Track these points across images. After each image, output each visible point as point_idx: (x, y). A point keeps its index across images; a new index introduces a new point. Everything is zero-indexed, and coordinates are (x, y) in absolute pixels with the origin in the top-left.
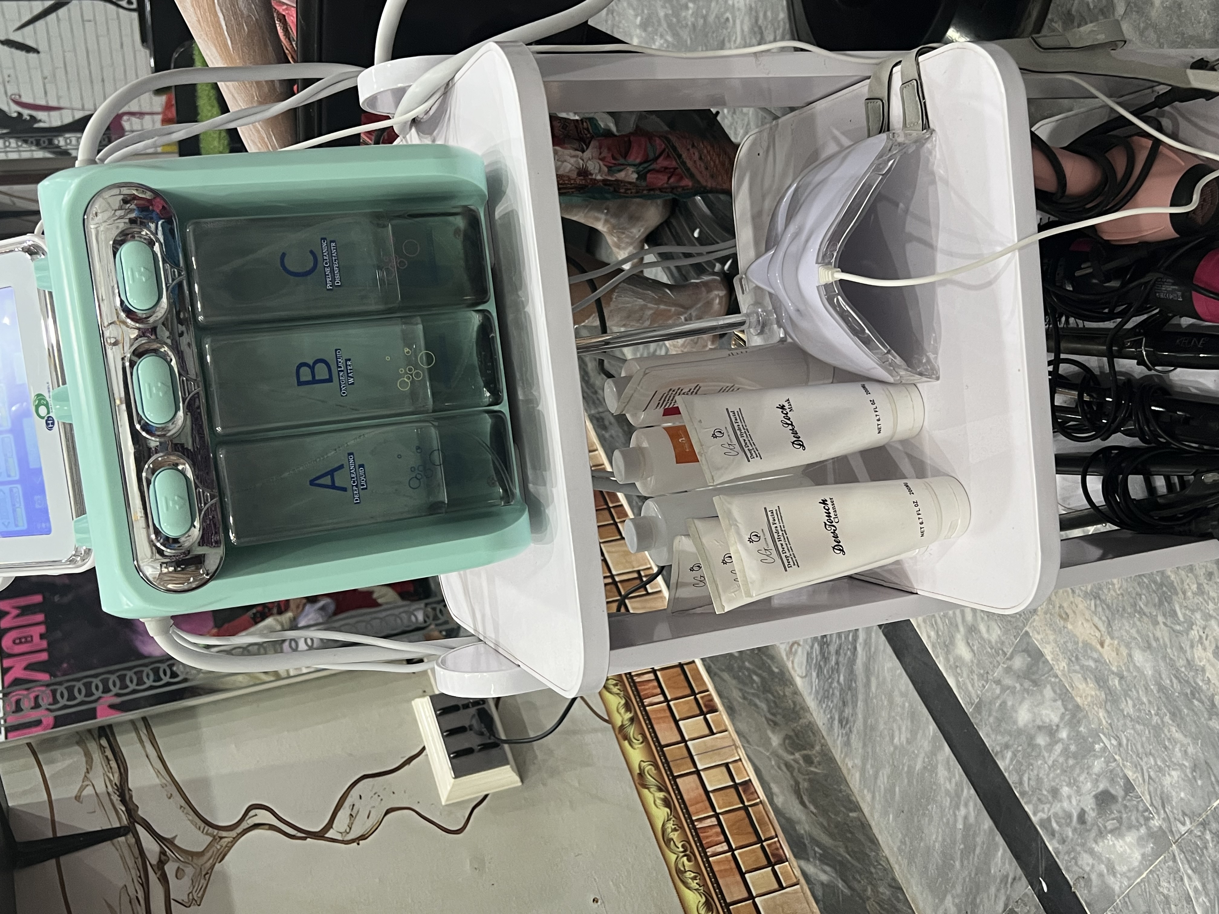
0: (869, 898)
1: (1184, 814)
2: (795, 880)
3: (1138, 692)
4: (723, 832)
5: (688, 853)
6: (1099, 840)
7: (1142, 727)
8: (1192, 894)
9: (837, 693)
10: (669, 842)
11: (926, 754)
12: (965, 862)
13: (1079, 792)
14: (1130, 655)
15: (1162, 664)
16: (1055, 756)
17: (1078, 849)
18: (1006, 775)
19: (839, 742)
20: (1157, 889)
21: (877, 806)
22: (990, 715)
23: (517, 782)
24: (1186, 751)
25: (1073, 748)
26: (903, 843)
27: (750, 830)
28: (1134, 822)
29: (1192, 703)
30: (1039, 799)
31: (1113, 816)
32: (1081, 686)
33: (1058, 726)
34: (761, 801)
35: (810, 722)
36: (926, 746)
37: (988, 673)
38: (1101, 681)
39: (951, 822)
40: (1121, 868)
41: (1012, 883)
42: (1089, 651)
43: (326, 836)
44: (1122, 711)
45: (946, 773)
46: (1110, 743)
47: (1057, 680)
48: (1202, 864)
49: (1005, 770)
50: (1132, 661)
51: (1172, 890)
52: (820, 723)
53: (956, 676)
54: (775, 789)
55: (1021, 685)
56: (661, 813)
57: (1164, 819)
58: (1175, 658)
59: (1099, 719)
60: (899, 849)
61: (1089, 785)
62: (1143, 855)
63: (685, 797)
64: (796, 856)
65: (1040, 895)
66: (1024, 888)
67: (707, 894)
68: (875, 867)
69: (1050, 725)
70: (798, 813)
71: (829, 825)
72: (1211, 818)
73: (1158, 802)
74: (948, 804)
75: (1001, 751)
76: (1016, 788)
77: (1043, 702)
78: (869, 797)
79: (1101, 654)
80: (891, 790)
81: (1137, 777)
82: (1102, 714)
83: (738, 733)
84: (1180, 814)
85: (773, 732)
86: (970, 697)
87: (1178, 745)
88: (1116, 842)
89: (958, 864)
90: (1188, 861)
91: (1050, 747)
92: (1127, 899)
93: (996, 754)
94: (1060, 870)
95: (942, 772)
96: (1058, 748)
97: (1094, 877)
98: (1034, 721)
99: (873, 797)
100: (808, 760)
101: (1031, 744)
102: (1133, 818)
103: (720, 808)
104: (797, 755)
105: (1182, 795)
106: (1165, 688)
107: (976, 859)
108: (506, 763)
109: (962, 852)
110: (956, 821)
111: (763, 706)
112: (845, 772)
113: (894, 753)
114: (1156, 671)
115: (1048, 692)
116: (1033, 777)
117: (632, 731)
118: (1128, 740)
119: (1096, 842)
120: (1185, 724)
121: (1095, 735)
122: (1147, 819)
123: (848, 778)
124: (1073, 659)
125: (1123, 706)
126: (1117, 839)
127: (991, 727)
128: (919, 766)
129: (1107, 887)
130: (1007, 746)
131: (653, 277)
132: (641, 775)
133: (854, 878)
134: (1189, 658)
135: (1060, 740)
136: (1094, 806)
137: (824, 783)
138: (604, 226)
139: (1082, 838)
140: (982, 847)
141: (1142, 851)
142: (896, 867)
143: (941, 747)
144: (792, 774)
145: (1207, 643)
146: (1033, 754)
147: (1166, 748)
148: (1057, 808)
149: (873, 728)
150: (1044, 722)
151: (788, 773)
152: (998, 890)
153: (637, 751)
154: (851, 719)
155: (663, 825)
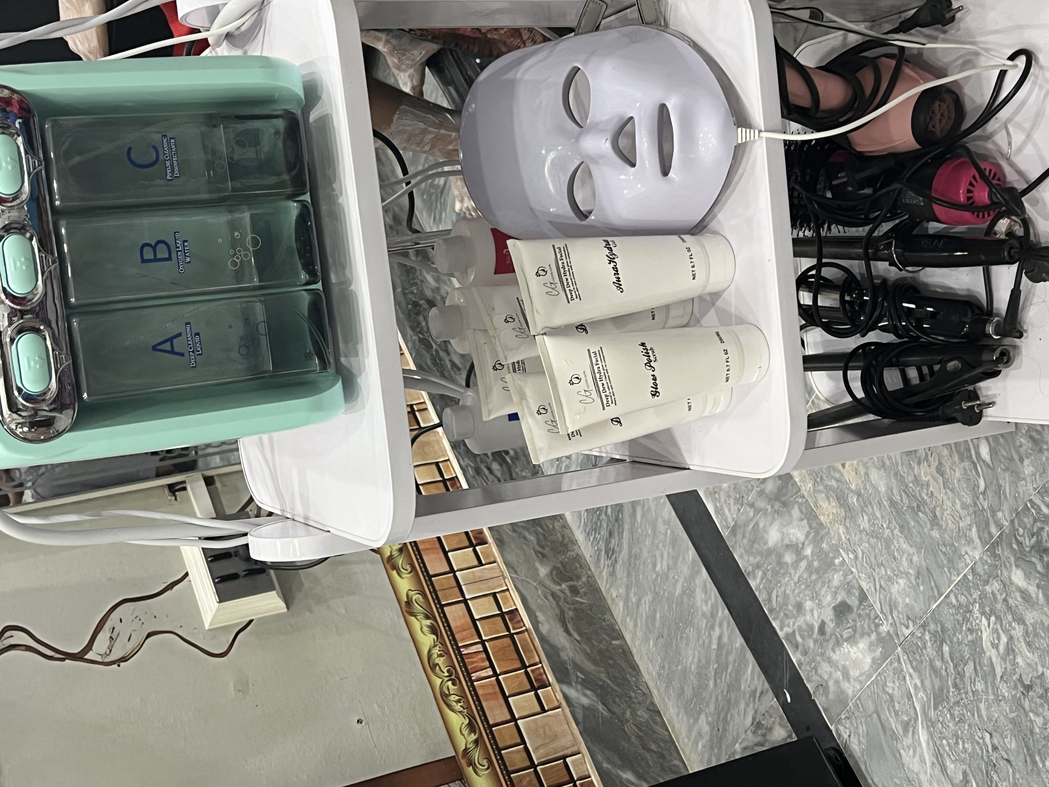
0: (627, 721)
1: (908, 618)
2: (556, 704)
3: (873, 508)
4: (489, 659)
5: (453, 677)
6: (836, 649)
7: (875, 540)
8: (912, 691)
9: (605, 525)
10: (433, 666)
11: (686, 578)
12: (718, 681)
13: (820, 606)
14: (867, 474)
15: (894, 481)
16: (800, 572)
17: (818, 658)
18: (757, 593)
19: (604, 573)
20: (884, 689)
21: (638, 634)
22: (744, 537)
23: (282, 608)
24: (911, 560)
25: (816, 564)
26: (663, 667)
27: (515, 656)
28: (867, 630)
29: (918, 515)
30: (786, 615)
31: (849, 625)
32: (824, 504)
33: (803, 544)
34: (526, 630)
35: (578, 554)
36: (686, 570)
37: (743, 497)
38: (842, 500)
39: (707, 641)
40: (854, 673)
41: (760, 697)
42: (832, 472)
43: (86, 657)
44: (859, 526)
45: (703, 596)
46: (847, 557)
47: (804, 500)
48: (922, 661)
49: (756, 590)
50: (869, 480)
51: (896, 688)
52: (588, 557)
53: (714, 501)
54: (541, 617)
55: (772, 507)
56: (427, 640)
57: (891, 624)
58: (906, 475)
59: (839, 534)
60: (659, 675)
61: (829, 598)
62: (874, 660)
63: (452, 625)
64: (559, 681)
65: (784, 705)
66: (771, 701)
67: (471, 717)
68: (634, 692)
69: (797, 544)
70: (562, 639)
71: (592, 652)
72: (930, 620)
73: (886, 609)
74: (704, 626)
75: (753, 571)
76: (765, 605)
77: (791, 522)
78: (631, 625)
79: (842, 475)
80: (652, 617)
81: (870, 587)
82: (842, 530)
83: (507, 564)
84: (905, 617)
85: (541, 563)
86: (726, 520)
87: (905, 555)
88: (851, 649)
89: (711, 683)
90: (910, 661)
91: (796, 564)
92: (858, 702)
93: (749, 574)
94: (803, 680)
95: (699, 595)
96: (803, 564)
97: (831, 683)
98: (782, 540)
99: (636, 626)
100: (574, 591)
101: (780, 563)
102: (866, 626)
103: (485, 636)
104: (564, 586)
105: (907, 600)
106: (896, 503)
107: (728, 676)
108: (273, 589)
109: (716, 671)
110: (710, 642)
111: (532, 538)
112: (609, 601)
113: (656, 579)
114: (888, 488)
115: (796, 512)
116: (780, 593)
117: (400, 561)
118: (863, 553)
119: (834, 651)
120: (911, 535)
121: (836, 550)
122: (877, 626)
123: (613, 608)
124: (818, 480)
125: (860, 521)
126: (852, 646)
127: (745, 548)
128: (678, 591)
129: (842, 692)
130: (758, 566)
131: (433, 101)
132: (409, 603)
133: (614, 702)
134: (917, 474)
135: (806, 557)
136: (832, 617)
137: (589, 612)
138: (384, 47)
139: (822, 648)
140: (734, 666)
141: (873, 655)
142: (655, 692)
143: (699, 572)
144: (558, 604)
145: (931, 459)
146: (781, 571)
147: (895, 558)
148: (800, 621)
149: (637, 557)
150: (791, 541)
151: (554, 603)
152: (747, 705)
153: (406, 580)
154: (617, 549)
155: (430, 651)
